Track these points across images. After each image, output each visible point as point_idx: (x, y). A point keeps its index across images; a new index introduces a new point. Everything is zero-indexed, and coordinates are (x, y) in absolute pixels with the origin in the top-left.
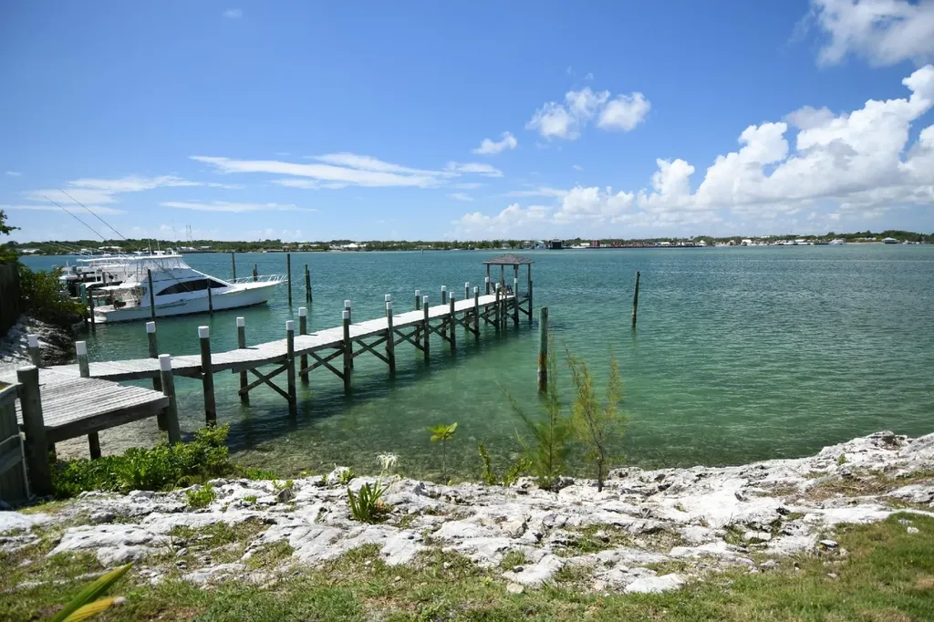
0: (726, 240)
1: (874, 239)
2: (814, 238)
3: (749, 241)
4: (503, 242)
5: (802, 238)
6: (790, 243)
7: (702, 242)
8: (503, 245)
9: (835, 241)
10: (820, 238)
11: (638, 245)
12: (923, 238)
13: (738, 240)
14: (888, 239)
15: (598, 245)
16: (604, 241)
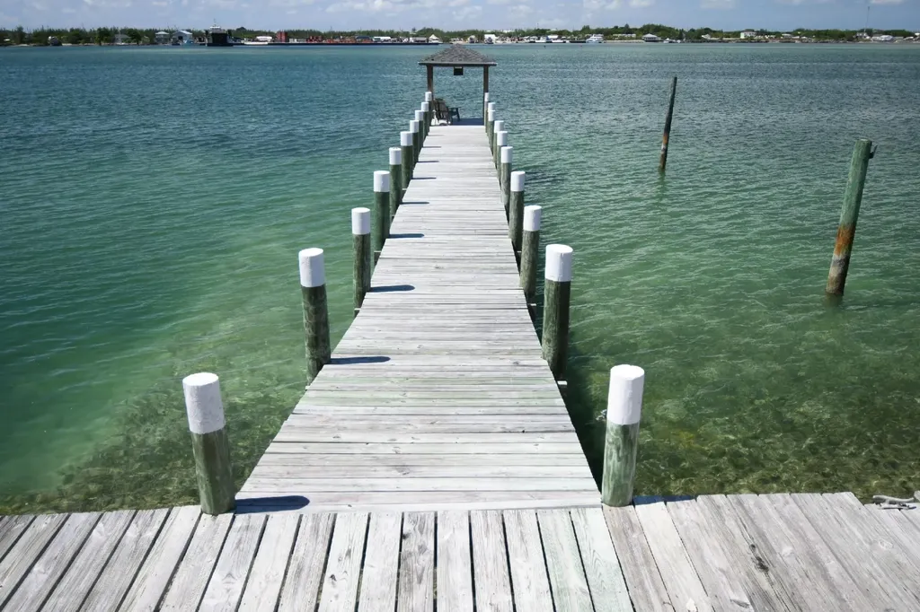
0: (463, 35)
1: (634, 35)
2: (568, 33)
3: (493, 37)
4: (115, 31)
5: (554, 33)
6: (543, 40)
7: (433, 37)
8: (119, 36)
9: (594, 38)
10: (575, 33)
11: (348, 40)
12: (684, 35)
13: (480, 35)
14: (649, 35)
15: (287, 40)
16: (297, 34)
